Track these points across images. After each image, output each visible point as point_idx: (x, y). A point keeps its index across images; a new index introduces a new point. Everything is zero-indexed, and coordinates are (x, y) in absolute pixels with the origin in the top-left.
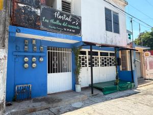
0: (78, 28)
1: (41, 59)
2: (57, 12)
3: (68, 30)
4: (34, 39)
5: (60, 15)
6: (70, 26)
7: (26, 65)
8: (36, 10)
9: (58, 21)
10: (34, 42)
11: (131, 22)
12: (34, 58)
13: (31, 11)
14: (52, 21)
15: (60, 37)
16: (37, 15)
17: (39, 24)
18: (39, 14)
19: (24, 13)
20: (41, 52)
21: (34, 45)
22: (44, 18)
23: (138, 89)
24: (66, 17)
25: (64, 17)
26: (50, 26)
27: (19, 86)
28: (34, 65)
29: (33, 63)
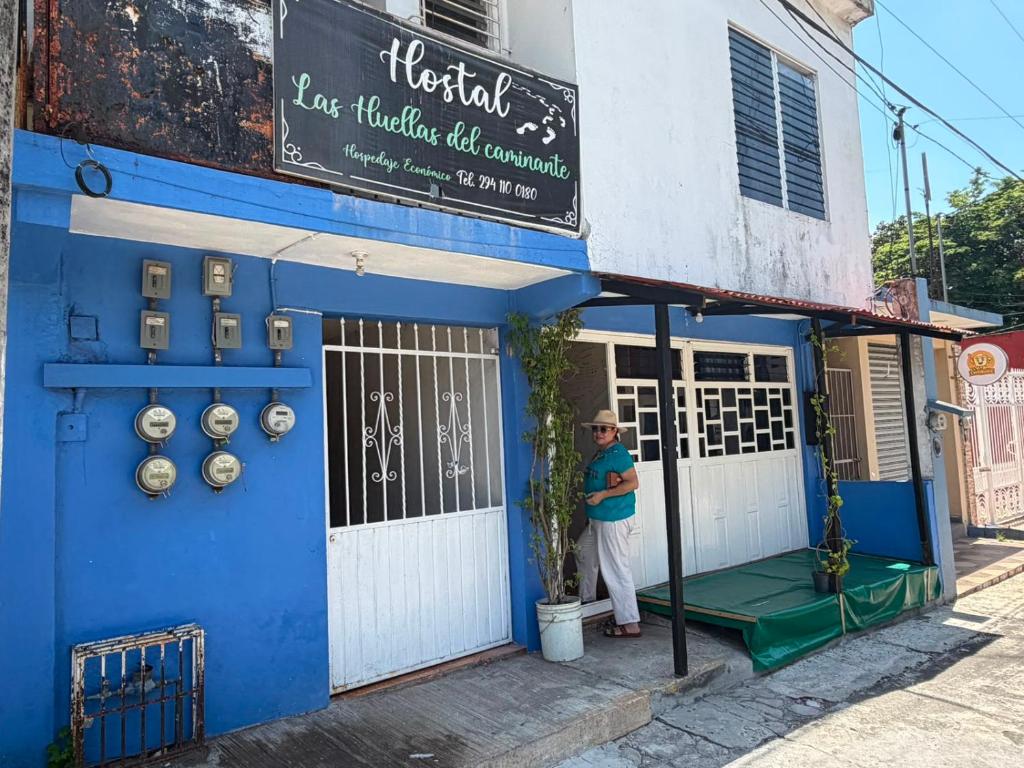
0: (553, 168)
1: (281, 419)
2: (406, 41)
3: (488, 182)
4: (218, 256)
5: (426, 63)
6: (498, 154)
7: (159, 471)
8: (239, 16)
9: (410, 115)
10: (219, 278)
11: (898, 134)
12: (223, 411)
13: (196, 23)
14: (366, 108)
15: (430, 239)
16: (244, 54)
17: (266, 130)
18: (265, 52)
19: (142, 34)
20: (273, 361)
21: (214, 307)
22: (304, 80)
23: (958, 607)
24: (469, 84)
25: (453, 86)
26: (350, 150)
27: (104, 650)
28: (224, 466)
29: (215, 446)
